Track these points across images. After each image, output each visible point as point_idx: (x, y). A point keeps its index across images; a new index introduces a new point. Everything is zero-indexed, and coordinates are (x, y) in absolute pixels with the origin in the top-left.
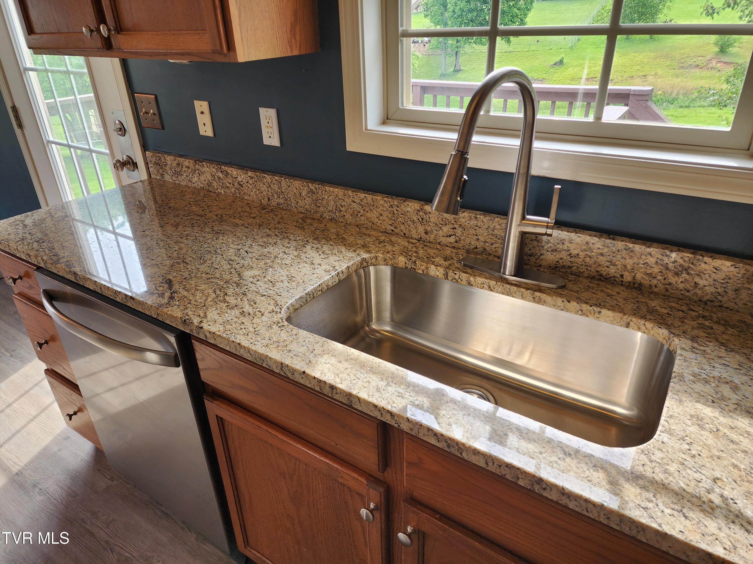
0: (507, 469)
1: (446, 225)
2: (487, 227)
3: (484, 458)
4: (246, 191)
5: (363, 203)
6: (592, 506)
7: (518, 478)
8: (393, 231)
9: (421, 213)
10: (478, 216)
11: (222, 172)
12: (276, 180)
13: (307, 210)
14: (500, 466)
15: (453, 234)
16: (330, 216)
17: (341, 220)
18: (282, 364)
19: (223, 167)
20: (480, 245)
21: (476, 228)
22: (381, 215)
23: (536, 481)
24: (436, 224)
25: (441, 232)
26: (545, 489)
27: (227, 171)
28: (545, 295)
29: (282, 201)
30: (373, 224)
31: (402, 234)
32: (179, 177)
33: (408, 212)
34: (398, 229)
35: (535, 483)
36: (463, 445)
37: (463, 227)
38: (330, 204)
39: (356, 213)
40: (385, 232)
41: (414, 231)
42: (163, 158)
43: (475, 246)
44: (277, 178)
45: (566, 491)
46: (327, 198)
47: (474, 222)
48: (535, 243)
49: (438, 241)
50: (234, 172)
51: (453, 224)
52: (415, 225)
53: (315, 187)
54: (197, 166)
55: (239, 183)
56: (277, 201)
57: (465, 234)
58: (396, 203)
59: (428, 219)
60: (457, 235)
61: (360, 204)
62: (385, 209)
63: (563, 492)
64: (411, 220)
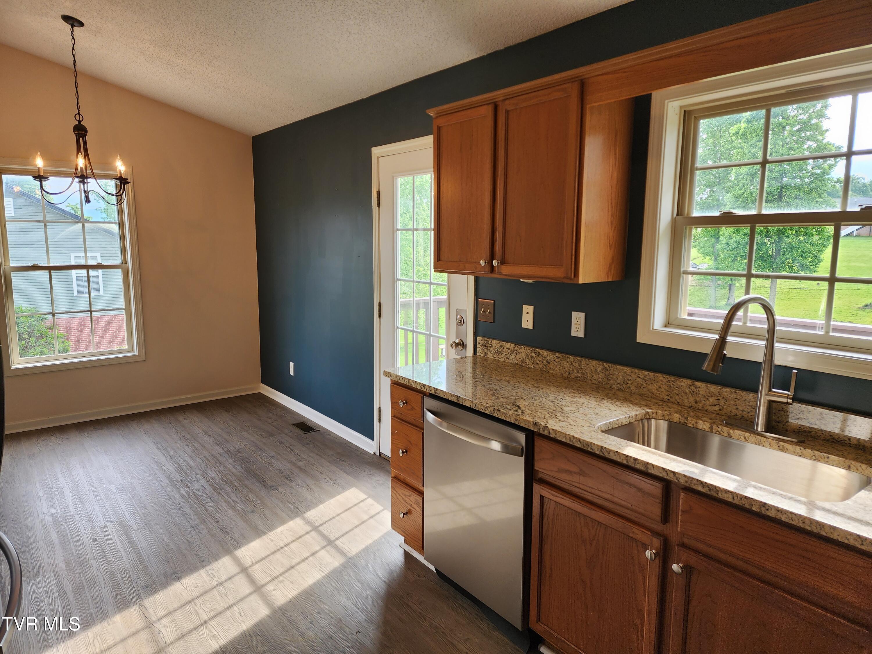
0: (746, 500)
1: (712, 397)
2: (744, 399)
3: (732, 494)
4: (552, 367)
5: (646, 379)
6: (794, 516)
7: (752, 505)
8: (669, 400)
9: (692, 387)
10: (737, 391)
11: (535, 352)
12: (578, 360)
13: (599, 382)
14: (741, 498)
15: (717, 404)
16: (618, 387)
17: (627, 390)
18: (602, 447)
19: (537, 349)
20: (739, 413)
21: (736, 400)
22: (660, 388)
23: (762, 505)
24: (704, 396)
25: (708, 402)
26: (768, 510)
27: (539, 353)
28: (787, 444)
29: (580, 375)
30: (653, 394)
31: (676, 403)
32: (499, 355)
33: (682, 386)
34: (673, 399)
35: (762, 507)
36: (719, 488)
37: (725, 399)
38: (619, 378)
39: (639, 385)
40: (663, 400)
41: (686, 401)
42: (490, 341)
43: (735, 414)
44: (579, 358)
45: (780, 509)
46: (617, 374)
47: (733, 396)
48: (782, 413)
49: (705, 409)
50: (545, 353)
51: (718, 396)
52: (687, 396)
53: (608, 366)
54: (516, 348)
55: (547, 361)
56: (576, 374)
57: (727, 405)
58: (672, 379)
59: (698, 392)
60: (721, 404)
61: (644, 379)
62: (663, 383)
63: (778, 510)
64: (684, 393)
